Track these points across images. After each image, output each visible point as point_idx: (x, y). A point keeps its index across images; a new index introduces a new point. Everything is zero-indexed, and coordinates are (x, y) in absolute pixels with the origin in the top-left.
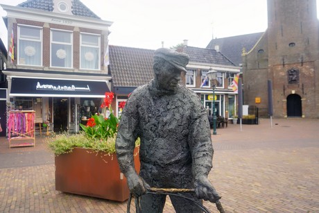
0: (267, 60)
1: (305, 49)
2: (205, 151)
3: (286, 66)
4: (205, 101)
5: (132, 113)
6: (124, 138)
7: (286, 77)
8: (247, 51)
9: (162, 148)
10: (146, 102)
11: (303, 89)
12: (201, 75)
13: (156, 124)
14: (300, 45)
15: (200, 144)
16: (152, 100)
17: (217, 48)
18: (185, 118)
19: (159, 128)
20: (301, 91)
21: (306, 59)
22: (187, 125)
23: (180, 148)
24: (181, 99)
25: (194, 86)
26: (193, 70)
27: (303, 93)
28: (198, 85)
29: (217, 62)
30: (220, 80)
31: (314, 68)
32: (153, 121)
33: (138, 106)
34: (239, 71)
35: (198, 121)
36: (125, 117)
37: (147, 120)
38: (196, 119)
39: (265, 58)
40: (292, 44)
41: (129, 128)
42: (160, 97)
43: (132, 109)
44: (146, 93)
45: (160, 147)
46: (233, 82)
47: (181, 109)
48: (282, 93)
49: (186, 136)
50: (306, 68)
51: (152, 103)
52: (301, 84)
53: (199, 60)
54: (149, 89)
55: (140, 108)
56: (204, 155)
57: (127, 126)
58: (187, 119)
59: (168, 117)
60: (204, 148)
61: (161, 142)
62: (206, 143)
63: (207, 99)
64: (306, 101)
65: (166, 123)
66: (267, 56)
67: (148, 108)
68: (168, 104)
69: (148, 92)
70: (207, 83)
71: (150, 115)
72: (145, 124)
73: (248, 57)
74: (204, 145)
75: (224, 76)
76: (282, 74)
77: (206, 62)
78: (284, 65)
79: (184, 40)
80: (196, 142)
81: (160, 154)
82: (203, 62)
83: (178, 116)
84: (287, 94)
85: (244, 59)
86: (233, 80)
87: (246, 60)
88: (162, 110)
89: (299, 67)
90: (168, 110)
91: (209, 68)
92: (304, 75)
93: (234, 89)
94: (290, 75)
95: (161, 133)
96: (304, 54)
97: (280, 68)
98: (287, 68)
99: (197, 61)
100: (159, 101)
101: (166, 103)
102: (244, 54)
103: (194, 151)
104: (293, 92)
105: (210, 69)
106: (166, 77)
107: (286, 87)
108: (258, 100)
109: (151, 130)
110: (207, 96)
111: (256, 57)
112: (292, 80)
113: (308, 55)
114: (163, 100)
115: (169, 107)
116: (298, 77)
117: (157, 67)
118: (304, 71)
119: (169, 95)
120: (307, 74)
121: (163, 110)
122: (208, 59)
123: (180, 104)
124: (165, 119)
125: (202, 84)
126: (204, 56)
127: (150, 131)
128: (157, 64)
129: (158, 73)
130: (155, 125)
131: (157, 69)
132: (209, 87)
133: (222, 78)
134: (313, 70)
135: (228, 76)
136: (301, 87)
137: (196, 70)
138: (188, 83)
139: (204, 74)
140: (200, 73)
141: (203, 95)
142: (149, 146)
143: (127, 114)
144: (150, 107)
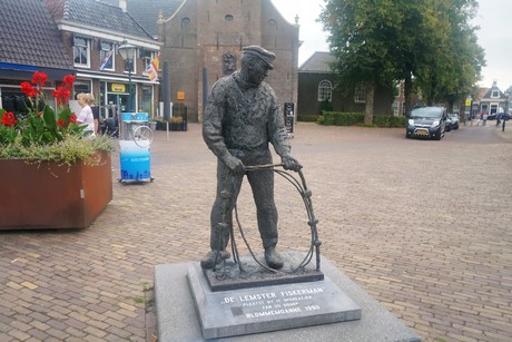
0: (196, 36)
1: (245, 28)
3: (220, 48)
4: (107, 93)
5: (221, 103)
6: (214, 125)
7: (221, 64)
8: (165, 16)
10: (235, 93)
12: (100, 48)
13: (246, 113)
14: (239, 20)
15: (279, 130)
16: (241, 92)
17: (123, 6)
18: (267, 109)
19: (249, 117)
21: (246, 40)
22: (268, 114)
24: (263, 92)
25: (89, 66)
28: (95, 65)
29: (125, 29)
32: (243, 110)
33: (226, 97)
34: (158, 48)
37: (237, 109)
38: (275, 110)
39: (192, 32)
40: (229, 17)
41: (219, 116)
42: (247, 89)
43: (221, 99)
44: (233, 84)
45: (249, 133)
46: (150, 65)
47: (264, 101)
49: (267, 124)
54: (236, 81)
55: (229, 99)
56: (285, 138)
58: (269, 109)
59: (256, 107)
60: (283, 133)
61: (250, 129)
63: (110, 90)
65: (255, 112)
66: (196, 30)
70: (109, 64)
71: (240, 105)
72: (235, 113)
73: (168, 27)
74: (283, 131)
75: (136, 54)
76: (216, 59)
77: (107, 27)
78: (218, 46)
81: (248, 139)
82: (102, 27)
83: (262, 107)
85: (161, 28)
86: (149, 61)
87: (164, 31)
90: (255, 101)
93: (150, 76)
94: (226, 62)
95: (250, 121)
96: (244, 34)
97: (212, 50)
98: (222, 51)
100: (246, 93)
101: (253, 95)
102: (161, 21)
103: (275, 136)
105: (124, 43)
106: (259, 72)
108: (181, 95)
109: (241, 118)
110: (110, 84)
111: (179, 28)
112: (228, 70)
114: (250, 92)
115: (256, 98)
116: (235, 66)
119: (254, 87)
121: (251, 101)
122: (109, 22)
123: (263, 96)
124: (254, 109)
125: (104, 65)
126: (103, 16)
127: (240, 120)
130: (244, 114)
132: (113, 70)
135: (141, 56)
137: (90, 40)
138: (77, 61)
139: (105, 48)
140: (98, 44)
141: (102, 83)
142: (237, 133)
143: (216, 104)
144: (239, 98)
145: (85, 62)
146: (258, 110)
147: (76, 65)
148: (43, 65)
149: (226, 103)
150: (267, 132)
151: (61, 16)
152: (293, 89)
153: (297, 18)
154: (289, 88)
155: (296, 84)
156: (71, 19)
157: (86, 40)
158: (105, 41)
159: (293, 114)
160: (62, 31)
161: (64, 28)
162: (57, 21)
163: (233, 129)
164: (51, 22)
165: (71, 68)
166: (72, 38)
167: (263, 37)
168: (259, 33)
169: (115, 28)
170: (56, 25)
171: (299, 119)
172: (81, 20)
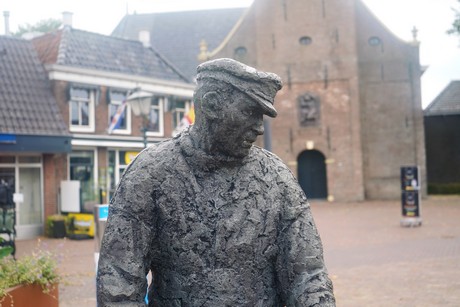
1: (332, 53)
2: (321, 290)
3: (294, 87)
4: (118, 166)
5: (141, 211)
6: (122, 273)
7: (295, 112)
8: (210, 47)
9: (224, 292)
10: (177, 184)
11: (328, 139)
12: (108, 101)
13: (209, 235)
14: (320, 44)
15: (306, 276)
16: (193, 180)
17: (145, 38)
18: (270, 220)
19: (218, 245)
20: (325, 143)
21: (333, 73)
22: (274, 234)
23: (261, 288)
24: (258, 175)
25: (91, 128)
26: (89, 90)
27: (329, 147)
28: (101, 128)
29: (147, 72)
30: (154, 114)
31: (350, 94)
32: (201, 228)
33: (155, 195)
34: (190, 93)
35: (297, 223)
36: (124, 222)
37: (184, 227)
38: (294, 220)
40: (305, 39)
41: (135, 247)
42: (211, 171)
43: (143, 202)
44: (175, 161)
45: (219, 289)
46: (185, 121)
47: (260, 198)
48: (288, 147)
49: (273, 259)
50: (333, 94)
51: (195, 184)
52: (324, 128)
53: (102, 64)
54: (183, 153)
55: (162, 199)
56: (321, 298)
57: (131, 245)
58: (275, 221)
59: (236, 219)
60: (317, 284)
61: (222, 277)
62: (320, 271)
63: (122, 161)
64: (335, 164)
65: (232, 232)
67: (185, 199)
68: (232, 187)
69: (181, 159)
70: (122, 124)
71: (192, 215)
72: (179, 238)
74: (317, 277)
75: (162, 106)
76: (288, 104)
77: (119, 70)
78: (290, 84)
79: (64, 13)
80: (297, 272)
82: (112, 70)
83: (255, 215)
84: (298, 150)
86: (182, 115)
88: (219, 202)
89: (321, 91)
90: (234, 201)
91: (132, 86)
92: (329, 108)
94: (303, 107)
95: (221, 255)
96: (329, 63)
97: (282, 91)
98: (296, 91)
99: (97, 67)
100: (209, 182)
101: (227, 186)
102: (203, 55)
103: (295, 291)
104: (310, 145)
105: (136, 90)
106: (236, 125)
107: (295, 134)
109: (195, 250)
110: (123, 154)
112: (307, 120)
113: (338, 64)
114: (220, 178)
115: (236, 194)
116: (318, 112)
117: (214, 101)
118: (330, 99)
119: (231, 166)
120: (336, 106)
121: (222, 203)
122: (124, 63)
123: (258, 187)
124: (230, 224)
125: (113, 125)
126: (115, 55)
127: (192, 254)
128: (213, 96)
129: (213, 115)
130: (204, 239)
131: (212, 107)
132: (128, 131)
133: (157, 111)
134: (346, 97)
135: (171, 108)
136: (324, 133)
137: (95, 90)
138: (75, 123)
139: (115, 100)
140: (105, 96)
141: (112, 152)
142: (189, 290)
143: (129, 214)
144: (189, 195)
145: (86, 122)
146: (243, 222)
147: (73, 128)
148: (25, 132)
149: (156, 211)
150: (276, 282)
151: (54, 59)
152: (416, 142)
153: (415, 32)
154: (409, 141)
155: (421, 134)
156: (68, 62)
157: (88, 90)
158: (117, 91)
159: (418, 185)
160: (54, 82)
161: (56, 76)
162: (47, 67)
163: (178, 280)
164: (40, 70)
165: (64, 134)
166: (67, 90)
167: (361, 65)
168: (354, 60)
169: (131, 70)
170: (46, 73)
171: (432, 190)
172: (81, 63)
